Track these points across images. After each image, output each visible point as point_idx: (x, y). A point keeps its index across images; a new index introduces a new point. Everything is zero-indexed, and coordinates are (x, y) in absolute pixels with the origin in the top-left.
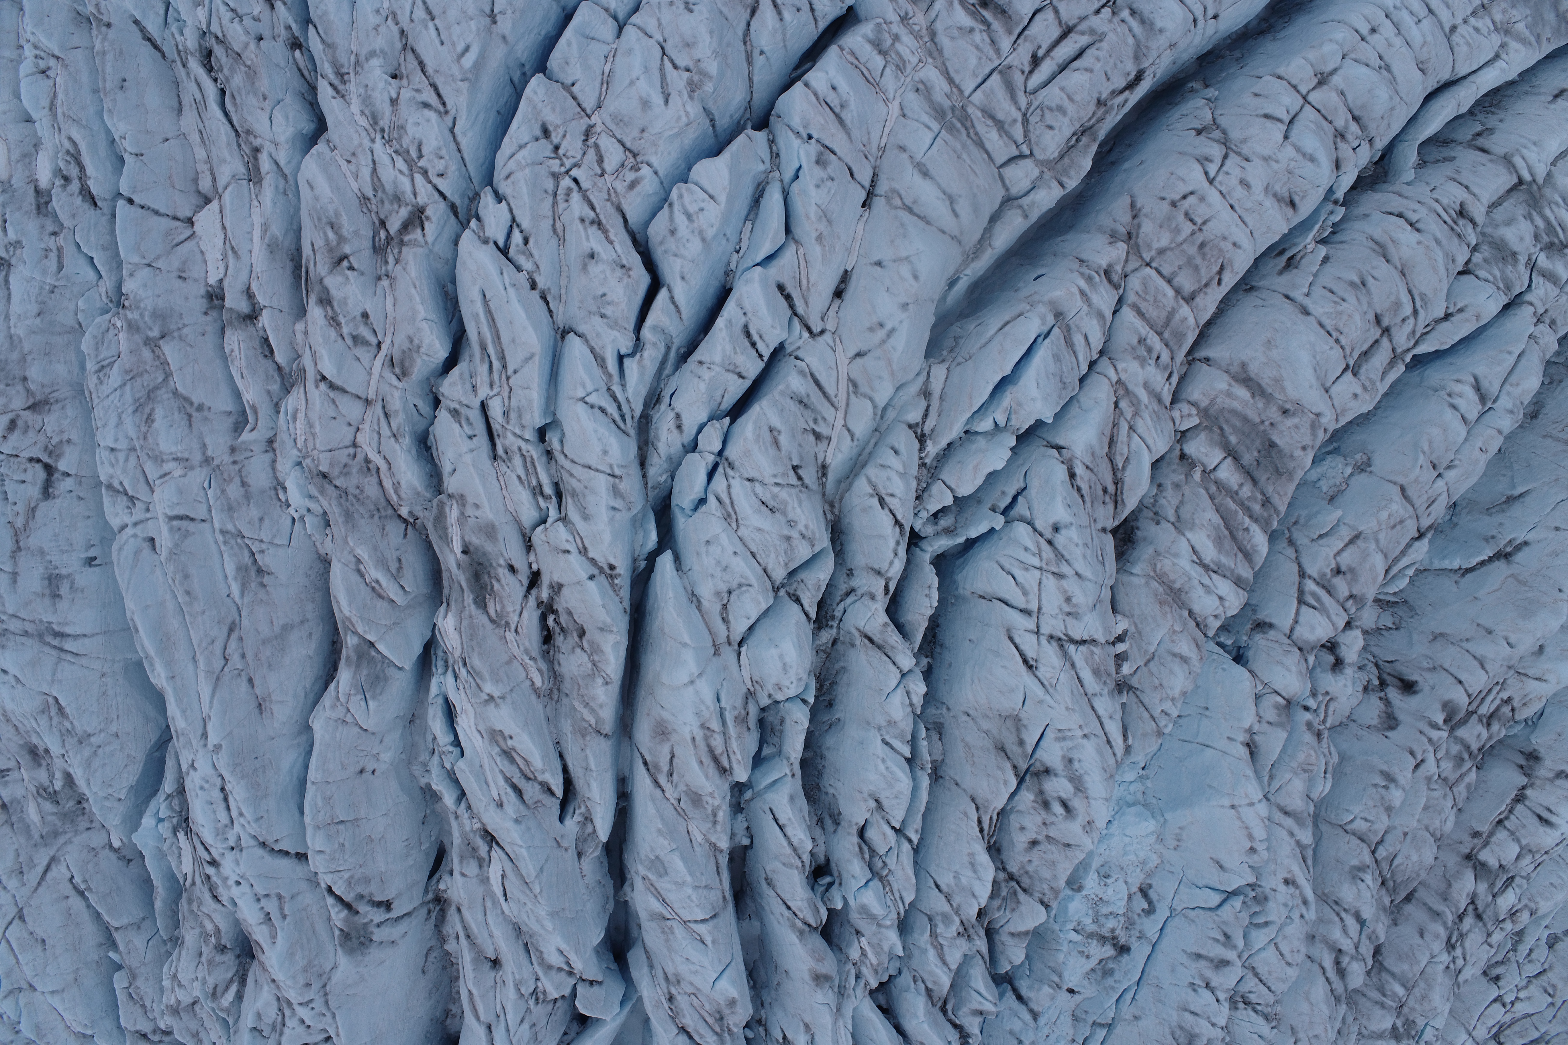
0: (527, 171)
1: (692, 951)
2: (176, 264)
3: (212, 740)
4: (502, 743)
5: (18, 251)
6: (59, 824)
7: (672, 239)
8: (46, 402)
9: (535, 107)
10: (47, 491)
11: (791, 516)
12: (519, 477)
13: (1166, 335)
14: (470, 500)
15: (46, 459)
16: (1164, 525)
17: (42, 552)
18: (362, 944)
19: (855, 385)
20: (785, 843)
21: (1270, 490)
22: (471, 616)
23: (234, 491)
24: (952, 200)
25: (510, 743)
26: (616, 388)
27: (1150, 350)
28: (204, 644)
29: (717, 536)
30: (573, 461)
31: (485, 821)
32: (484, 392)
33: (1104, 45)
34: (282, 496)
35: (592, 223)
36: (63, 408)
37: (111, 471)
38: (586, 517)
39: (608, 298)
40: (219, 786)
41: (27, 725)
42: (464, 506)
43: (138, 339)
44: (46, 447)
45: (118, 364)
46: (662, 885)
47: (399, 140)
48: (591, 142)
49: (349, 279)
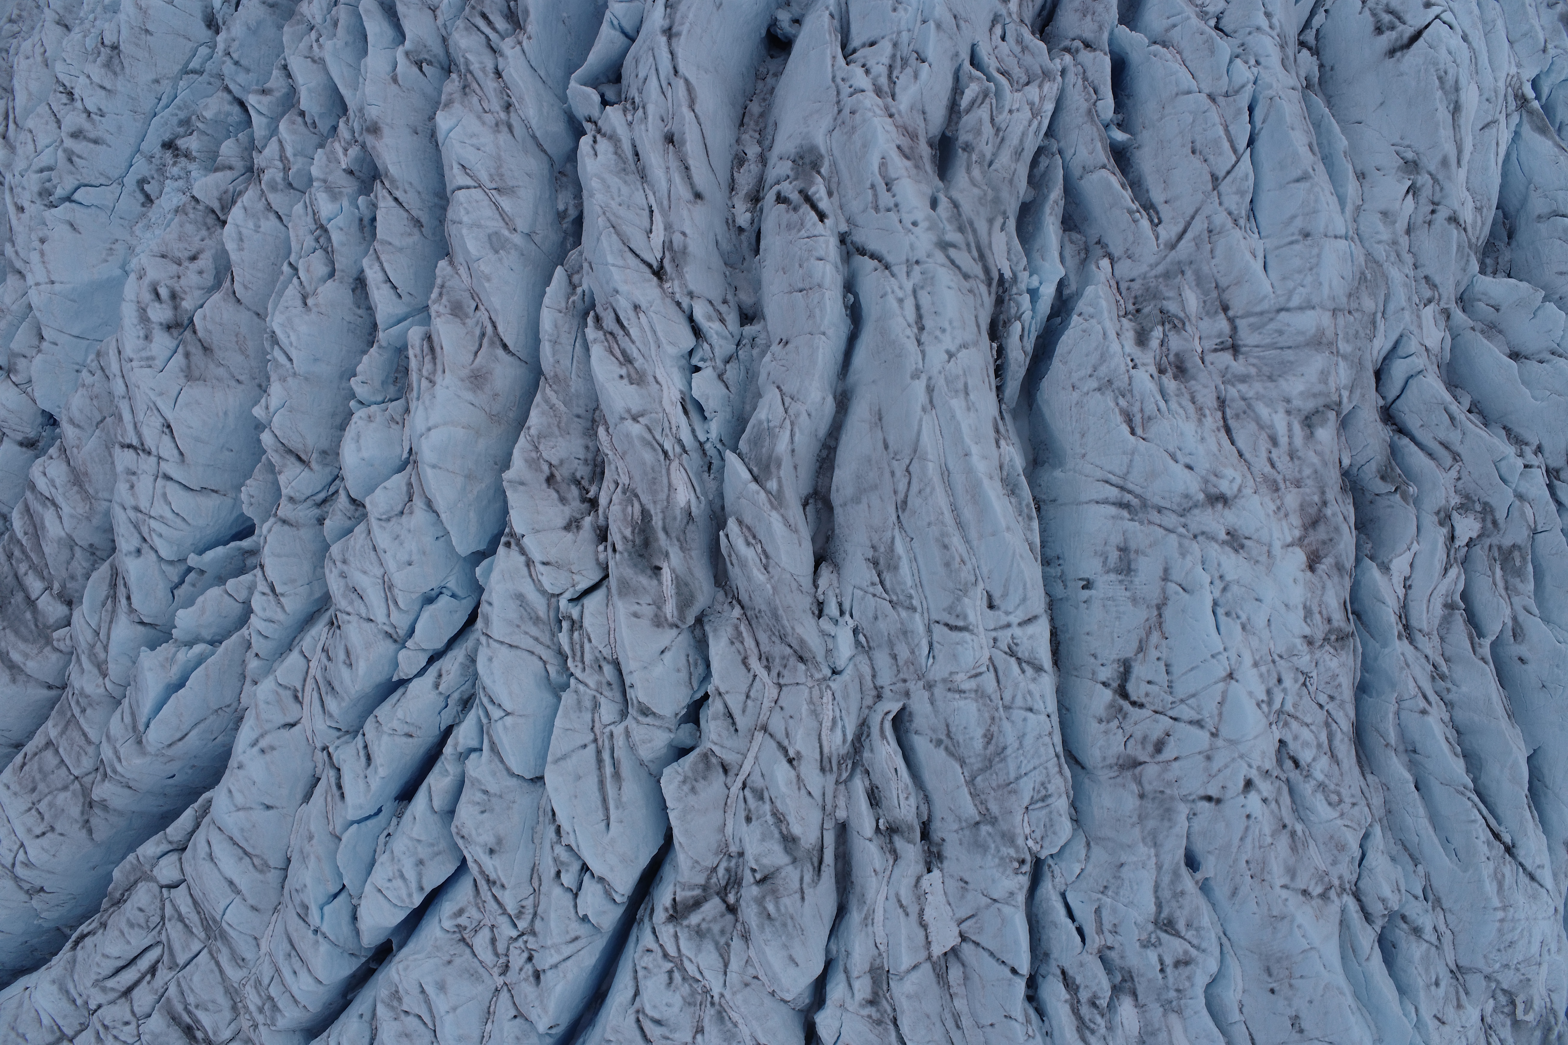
0: (549, 943)
1: (471, 157)
2: (970, 896)
3: (919, 386)
4: (632, 371)
5: (1144, 937)
6: (1162, 288)
7: (421, 856)
8: (1122, 767)
9: (542, 1002)
10: (1126, 669)
11: (342, 582)
12: (590, 641)
13: (69, 714)
14: (645, 623)
15: (1126, 705)
16: (85, 544)
17: (1134, 600)
18: (802, 158)
19: (296, 698)
20: (385, 265)
22: (655, 502)
23: (903, 652)
24: (211, 857)
25: (623, 372)
26: (485, 721)
27: (78, 701)
28: (928, 490)
29: (399, 568)
30: (532, 653)
31: (657, 291)
32: (618, 730)
33: (94, 976)
34: (862, 639)
35: (495, 883)
36: (1104, 759)
37: (1032, 687)
38: (520, 598)
39: (478, 808)
40: (925, 335)
41: (1174, 405)
42: (656, 616)
43: (1004, 826)
44: (1124, 718)
45: (1026, 802)
46: (495, 224)
47: (693, 993)
48: (502, 960)
49: (757, 861)
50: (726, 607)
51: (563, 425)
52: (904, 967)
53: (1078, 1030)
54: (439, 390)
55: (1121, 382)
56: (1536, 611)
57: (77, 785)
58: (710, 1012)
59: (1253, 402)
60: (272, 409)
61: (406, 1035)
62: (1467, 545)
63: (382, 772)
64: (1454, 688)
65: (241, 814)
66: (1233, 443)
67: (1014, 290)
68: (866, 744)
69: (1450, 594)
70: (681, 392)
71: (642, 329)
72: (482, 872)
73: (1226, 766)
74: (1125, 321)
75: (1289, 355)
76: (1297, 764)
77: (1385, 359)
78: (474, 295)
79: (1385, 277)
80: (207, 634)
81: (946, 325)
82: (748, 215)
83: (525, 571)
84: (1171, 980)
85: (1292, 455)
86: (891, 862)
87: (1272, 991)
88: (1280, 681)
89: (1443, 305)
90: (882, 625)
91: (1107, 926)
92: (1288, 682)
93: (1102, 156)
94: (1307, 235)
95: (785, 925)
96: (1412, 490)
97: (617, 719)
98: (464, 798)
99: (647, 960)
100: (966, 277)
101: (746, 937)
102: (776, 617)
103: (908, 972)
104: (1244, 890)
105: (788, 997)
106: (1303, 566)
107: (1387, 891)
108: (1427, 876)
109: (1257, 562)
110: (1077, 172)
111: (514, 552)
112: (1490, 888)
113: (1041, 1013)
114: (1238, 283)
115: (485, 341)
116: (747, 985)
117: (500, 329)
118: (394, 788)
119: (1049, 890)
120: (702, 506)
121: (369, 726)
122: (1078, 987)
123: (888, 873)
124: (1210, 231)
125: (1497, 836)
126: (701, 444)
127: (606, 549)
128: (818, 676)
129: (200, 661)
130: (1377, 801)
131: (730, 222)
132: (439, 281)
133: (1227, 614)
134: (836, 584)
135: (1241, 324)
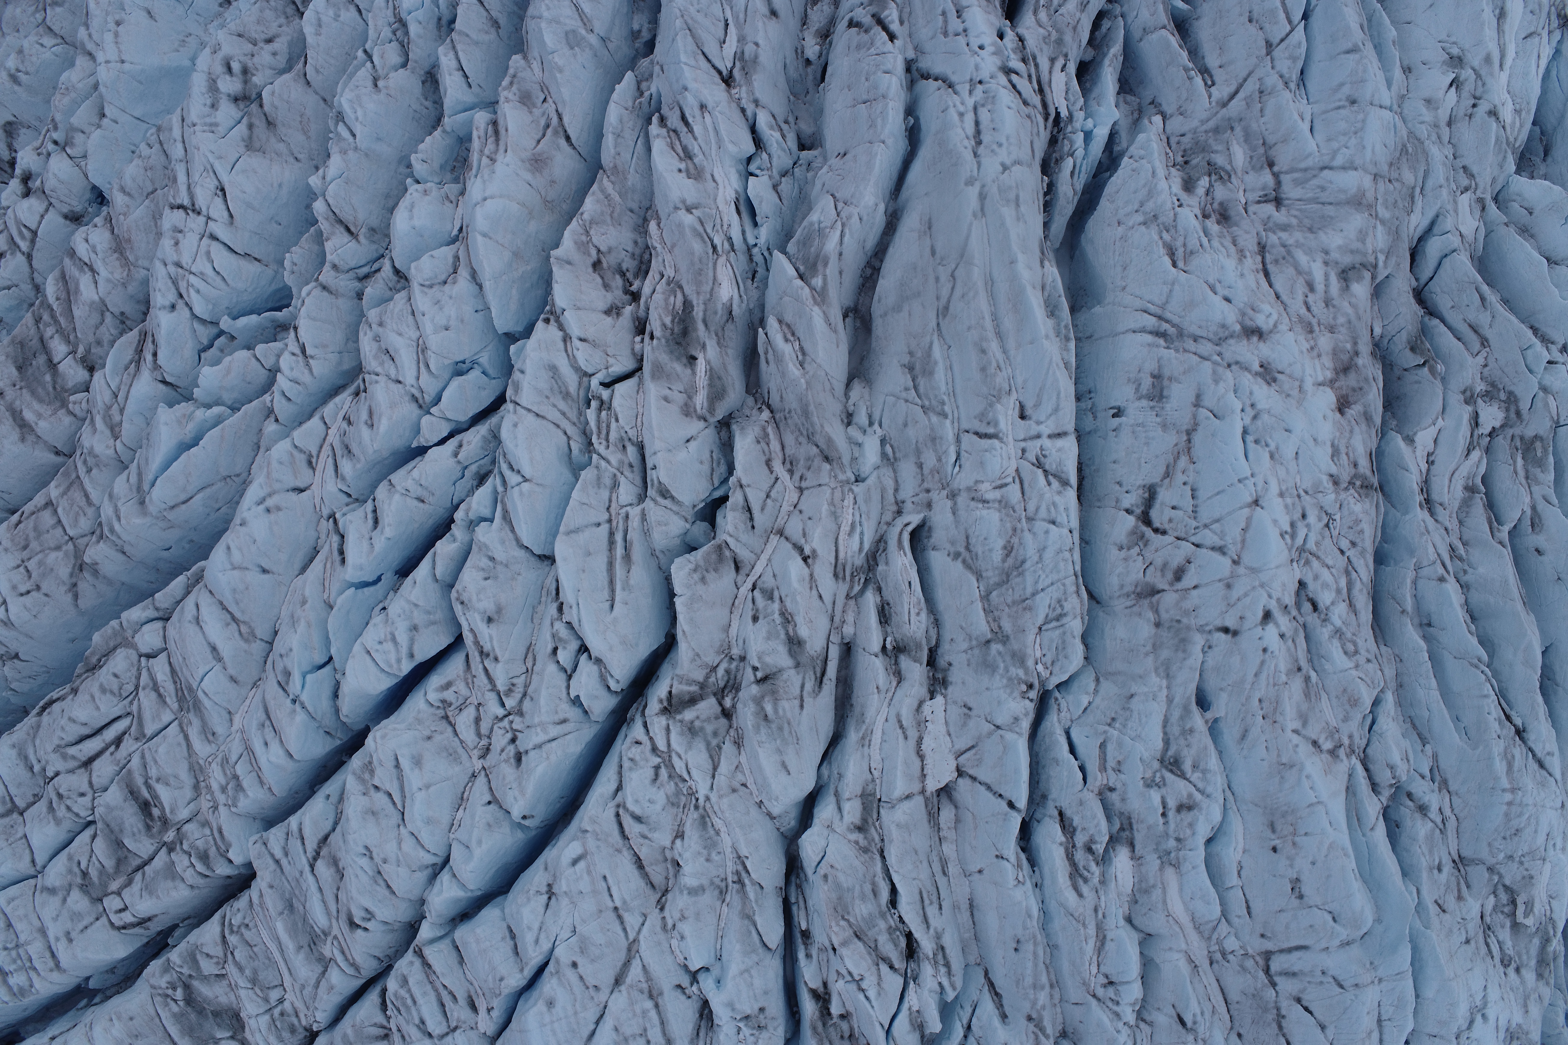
0: (536, 722)
2: (972, 724)
3: (973, 192)
4: (691, 166)
5: (1148, 775)
6: (1211, 141)
7: (416, 621)
8: (1140, 596)
9: (520, 785)
10: (1151, 495)
11: (375, 345)
12: (617, 420)
13: (74, 476)
14: (675, 408)
15: (1148, 532)
16: (116, 311)
17: (1164, 426)
19: (310, 463)
20: (460, 54)
21: (33, 331)
22: (698, 293)
23: (929, 459)
25: (683, 166)
26: (500, 489)
27: (85, 462)
28: (971, 294)
29: (435, 332)
30: (558, 426)
31: (724, 96)
33: (57, 742)
34: (888, 449)
35: (488, 655)
36: (1122, 587)
37: (1057, 498)
38: (553, 369)
39: (482, 574)
40: (982, 148)
41: (1216, 243)
42: (686, 404)
43: (1015, 645)
44: (1145, 545)
45: (1040, 620)
46: (573, 23)
47: (678, 793)
48: (484, 742)
49: (759, 658)
50: (755, 412)
51: (615, 215)
52: (898, 793)
53: (1071, 876)
54: (499, 167)
55: (1166, 218)
56: (1555, 501)
57: (70, 545)
58: (694, 815)
59: (1293, 249)
60: (328, 179)
61: (373, 813)
62: (1490, 435)
63: (389, 532)
64: (1470, 571)
65: (236, 572)
66: (1271, 286)
67: (1069, 129)
68: (881, 560)
69: (1471, 476)
70: (737, 192)
71: (706, 129)
72: (477, 643)
73: (1246, 595)
74: (1173, 170)
75: (1330, 210)
76: (1315, 607)
77: (1420, 240)
78: (544, 87)
79: (1426, 153)
80: (227, 397)
81: (1003, 140)
82: (817, 48)
83: (561, 345)
84: (1172, 826)
85: (1328, 303)
86: (894, 684)
87: (1274, 849)
88: (1304, 516)
89: (1479, 194)
90: (911, 432)
91: (1111, 763)
92: (1312, 518)
93: (1163, 18)
94: (1353, 102)
95: (781, 729)
96: (1440, 368)
97: (635, 501)
98: (468, 563)
99: (635, 752)
100: (1026, 103)
101: (738, 744)
102: (806, 413)
103: (901, 800)
104: (1254, 732)
105: (775, 811)
106: (1334, 406)
107: (1396, 757)
108: (1435, 757)
109: (1288, 395)
110: (1137, 34)
111: (553, 327)
112: (1500, 766)
113: (1033, 862)
114: (1285, 141)
115: (549, 132)
116: (734, 791)
117: (566, 120)
118: (396, 558)
119: (1054, 724)
120: (744, 305)
121: (381, 492)
122: (1075, 830)
123: (890, 694)
124: (1261, 92)
125: (1508, 718)
126: (749, 249)
127: (642, 341)
128: (842, 477)
129: (218, 421)
130: (1390, 672)
131: (799, 52)
132: (511, 71)
133: (1257, 442)
134: (867, 397)
135: (1285, 179)
